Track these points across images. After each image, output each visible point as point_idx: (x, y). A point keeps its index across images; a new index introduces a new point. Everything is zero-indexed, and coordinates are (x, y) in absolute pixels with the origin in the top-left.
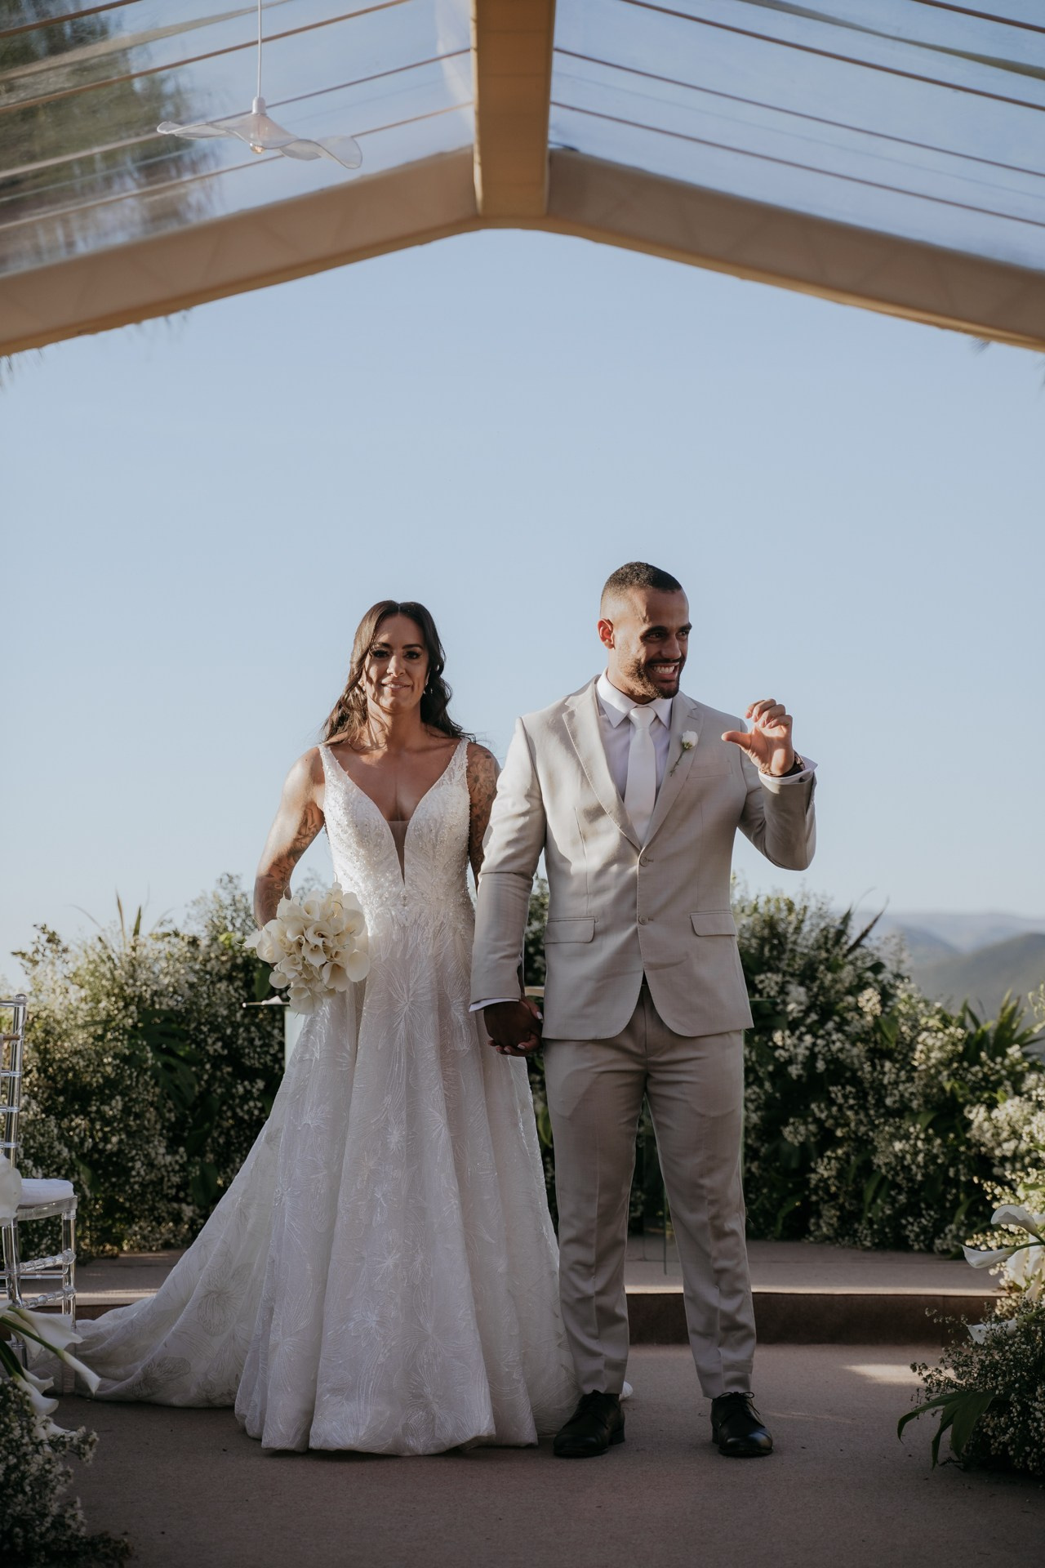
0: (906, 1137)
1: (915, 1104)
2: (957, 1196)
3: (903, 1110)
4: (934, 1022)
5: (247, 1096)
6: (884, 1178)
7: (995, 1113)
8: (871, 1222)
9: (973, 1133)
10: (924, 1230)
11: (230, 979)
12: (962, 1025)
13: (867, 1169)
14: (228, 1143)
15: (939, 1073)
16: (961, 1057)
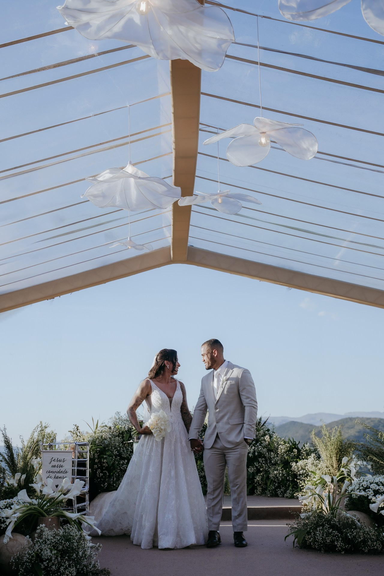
0: (277, 470)
1: (279, 462)
2: (289, 484)
3: (276, 464)
4: (282, 443)
5: (123, 464)
6: (272, 480)
7: (298, 464)
8: (269, 490)
9: (293, 469)
10: (282, 492)
11: (119, 436)
12: (289, 443)
13: (268, 478)
14: (119, 475)
15: (284, 455)
16: (289, 451)
